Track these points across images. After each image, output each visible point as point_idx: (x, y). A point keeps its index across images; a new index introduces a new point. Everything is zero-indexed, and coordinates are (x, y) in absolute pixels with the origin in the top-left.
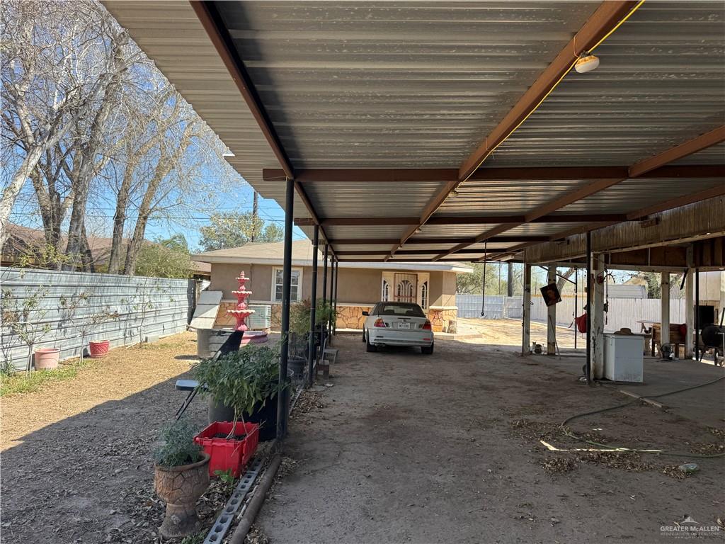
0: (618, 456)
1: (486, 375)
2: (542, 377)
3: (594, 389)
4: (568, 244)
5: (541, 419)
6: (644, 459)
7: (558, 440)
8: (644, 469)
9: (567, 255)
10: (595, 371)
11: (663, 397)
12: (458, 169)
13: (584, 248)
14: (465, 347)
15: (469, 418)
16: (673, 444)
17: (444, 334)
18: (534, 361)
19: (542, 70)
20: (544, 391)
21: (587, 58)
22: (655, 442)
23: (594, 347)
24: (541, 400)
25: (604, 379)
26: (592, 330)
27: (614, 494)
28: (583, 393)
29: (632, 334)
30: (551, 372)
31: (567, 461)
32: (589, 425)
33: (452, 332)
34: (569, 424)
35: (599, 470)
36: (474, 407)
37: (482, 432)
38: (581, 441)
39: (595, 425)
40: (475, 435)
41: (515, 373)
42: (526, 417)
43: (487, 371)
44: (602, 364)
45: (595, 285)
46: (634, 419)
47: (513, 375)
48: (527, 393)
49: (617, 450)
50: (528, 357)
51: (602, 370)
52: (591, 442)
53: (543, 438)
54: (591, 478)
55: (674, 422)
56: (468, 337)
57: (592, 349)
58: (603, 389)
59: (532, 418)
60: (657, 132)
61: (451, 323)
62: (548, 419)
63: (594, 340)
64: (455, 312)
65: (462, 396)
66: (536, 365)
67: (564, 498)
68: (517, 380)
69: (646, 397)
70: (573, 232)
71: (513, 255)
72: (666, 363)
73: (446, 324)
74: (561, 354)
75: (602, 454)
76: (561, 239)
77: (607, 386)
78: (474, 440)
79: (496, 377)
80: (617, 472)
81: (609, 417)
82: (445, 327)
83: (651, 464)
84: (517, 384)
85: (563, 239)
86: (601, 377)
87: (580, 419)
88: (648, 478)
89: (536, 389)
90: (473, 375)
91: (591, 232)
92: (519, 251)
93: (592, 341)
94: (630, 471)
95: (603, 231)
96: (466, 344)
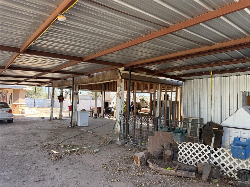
0: (77, 151)
1: (35, 129)
2: (56, 127)
3: (73, 130)
4: (67, 81)
5: (53, 142)
6: (85, 150)
7: (58, 149)
8: (84, 153)
9: (66, 85)
10: (74, 124)
11: (93, 130)
12: (20, 48)
13: (72, 83)
14: (28, 119)
15: (24, 146)
16: (93, 144)
17: (19, 114)
18: (54, 122)
19: (48, 16)
20: (56, 132)
21: (61, 16)
22: (89, 144)
23: (74, 116)
24: (54, 135)
25: (77, 126)
26: (73, 110)
27: (74, 164)
28: (69, 131)
29: (86, 111)
30: (59, 125)
31: (60, 155)
32: (69, 142)
33: (23, 113)
34: (63, 143)
35: (70, 157)
36: (28, 142)
37: (29, 151)
38: (66, 148)
39: (71, 142)
40: (26, 153)
41: (46, 127)
42: (48, 142)
43: (36, 127)
44: (76, 121)
45: (75, 95)
46: (84, 138)
47: (46, 128)
48: (50, 134)
49: (77, 149)
50: (52, 121)
51: (76, 123)
52: (69, 148)
53: (53, 149)
54: (67, 160)
55: (95, 137)
56: (30, 115)
57: (73, 116)
58: (76, 129)
59: (50, 142)
60: (89, 48)
61: (22, 110)
62: (56, 142)
63: (74, 113)
64: (25, 105)
65: (23, 138)
66: (55, 123)
67: (57, 169)
68: (47, 129)
69: (88, 130)
70: (68, 77)
71: (48, 84)
72: (96, 119)
73: (20, 110)
74: (64, 119)
75: (72, 151)
76: (65, 79)
77: (77, 128)
78: (25, 155)
79: (39, 129)
80: (76, 156)
81: (76, 138)
82: (20, 112)
83: (86, 151)
84: (47, 131)
85: (65, 80)
86: (76, 125)
87: (67, 140)
88: (85, 156)
89: (53, 132)
90: (29, 129)
91: (74, 78)
92: (50, 83)
93: (73, 114)
94: (80, 155)
95: (78, 78)
96: (29, 117)
